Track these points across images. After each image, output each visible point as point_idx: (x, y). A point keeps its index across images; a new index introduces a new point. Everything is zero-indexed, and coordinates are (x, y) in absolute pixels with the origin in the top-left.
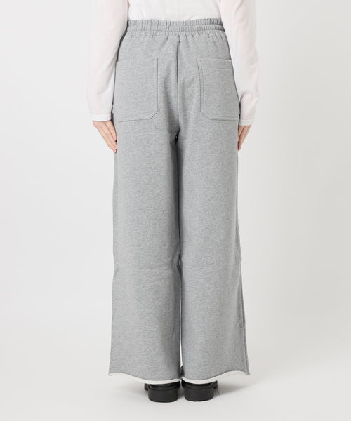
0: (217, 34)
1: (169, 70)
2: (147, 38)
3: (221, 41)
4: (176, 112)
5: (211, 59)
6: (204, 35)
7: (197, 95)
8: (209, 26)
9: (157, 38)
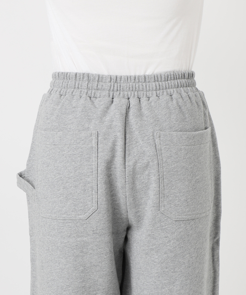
0: (184, 94)
1: (113, 150)
2: (82, 101)
3: (189, 105)
4: (123, 207)
5: (174, 133)
6: (164, 98)
7: (153, 186)
8: (173, 83)
9: (96, 102)
